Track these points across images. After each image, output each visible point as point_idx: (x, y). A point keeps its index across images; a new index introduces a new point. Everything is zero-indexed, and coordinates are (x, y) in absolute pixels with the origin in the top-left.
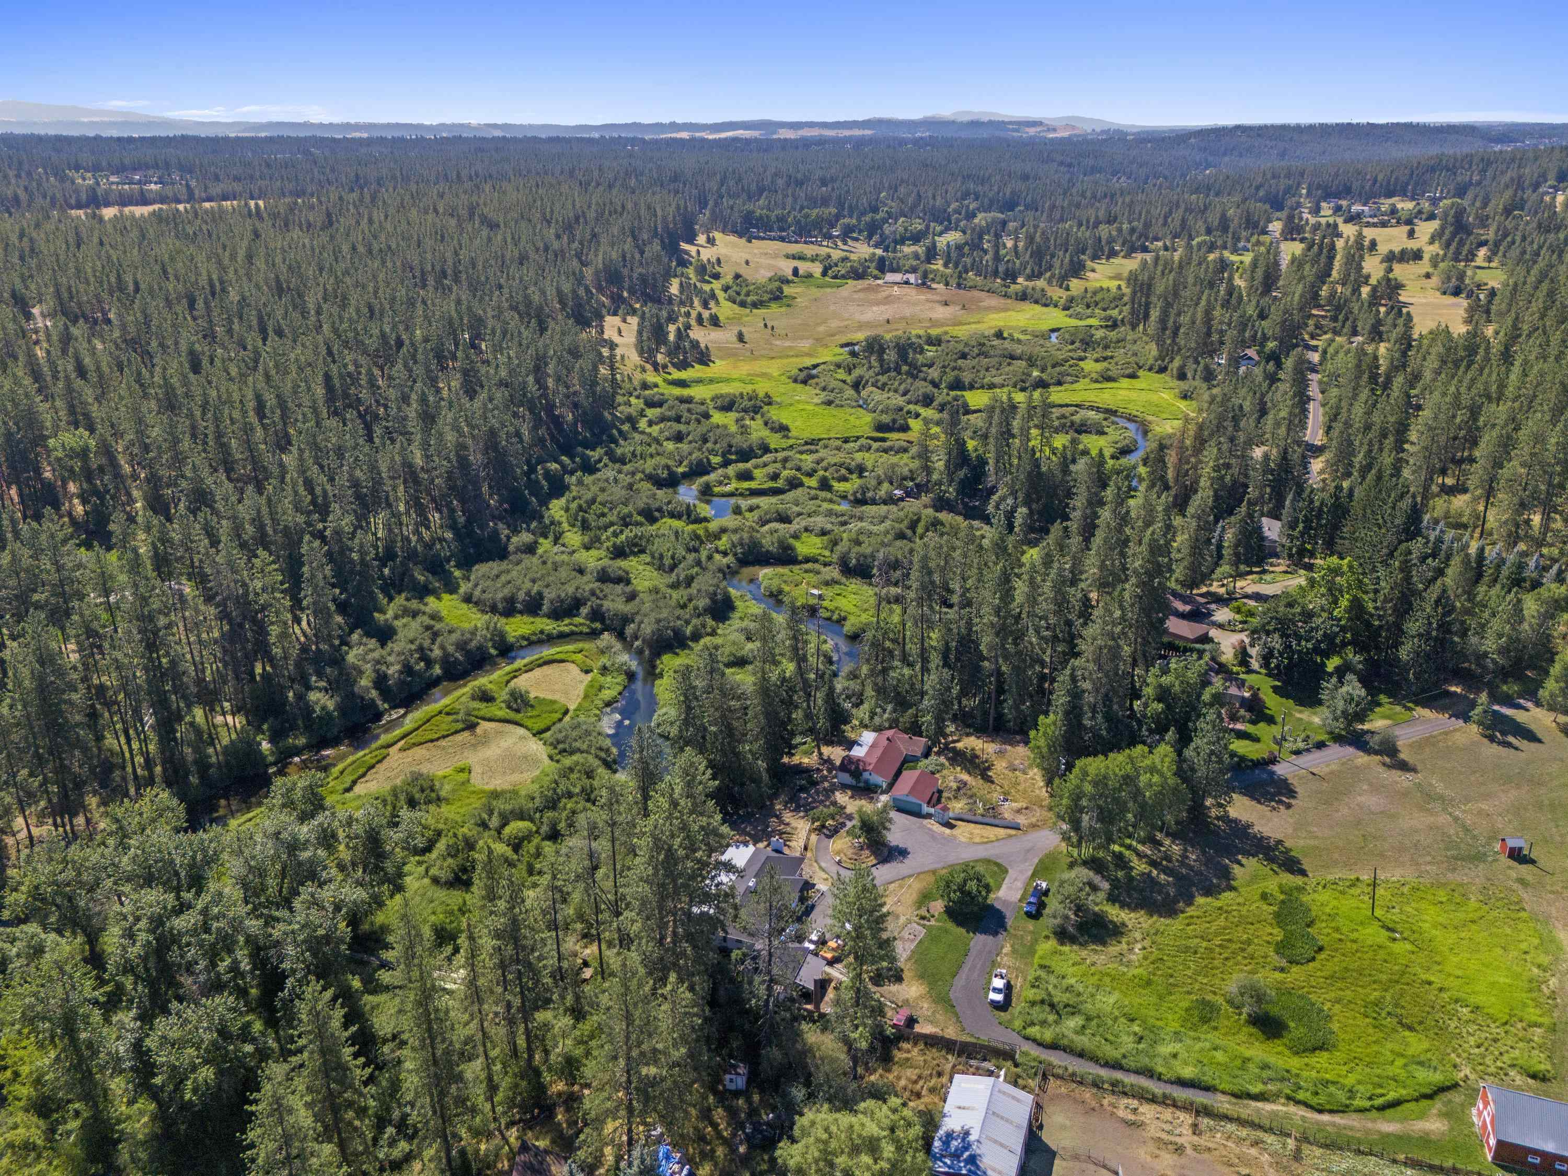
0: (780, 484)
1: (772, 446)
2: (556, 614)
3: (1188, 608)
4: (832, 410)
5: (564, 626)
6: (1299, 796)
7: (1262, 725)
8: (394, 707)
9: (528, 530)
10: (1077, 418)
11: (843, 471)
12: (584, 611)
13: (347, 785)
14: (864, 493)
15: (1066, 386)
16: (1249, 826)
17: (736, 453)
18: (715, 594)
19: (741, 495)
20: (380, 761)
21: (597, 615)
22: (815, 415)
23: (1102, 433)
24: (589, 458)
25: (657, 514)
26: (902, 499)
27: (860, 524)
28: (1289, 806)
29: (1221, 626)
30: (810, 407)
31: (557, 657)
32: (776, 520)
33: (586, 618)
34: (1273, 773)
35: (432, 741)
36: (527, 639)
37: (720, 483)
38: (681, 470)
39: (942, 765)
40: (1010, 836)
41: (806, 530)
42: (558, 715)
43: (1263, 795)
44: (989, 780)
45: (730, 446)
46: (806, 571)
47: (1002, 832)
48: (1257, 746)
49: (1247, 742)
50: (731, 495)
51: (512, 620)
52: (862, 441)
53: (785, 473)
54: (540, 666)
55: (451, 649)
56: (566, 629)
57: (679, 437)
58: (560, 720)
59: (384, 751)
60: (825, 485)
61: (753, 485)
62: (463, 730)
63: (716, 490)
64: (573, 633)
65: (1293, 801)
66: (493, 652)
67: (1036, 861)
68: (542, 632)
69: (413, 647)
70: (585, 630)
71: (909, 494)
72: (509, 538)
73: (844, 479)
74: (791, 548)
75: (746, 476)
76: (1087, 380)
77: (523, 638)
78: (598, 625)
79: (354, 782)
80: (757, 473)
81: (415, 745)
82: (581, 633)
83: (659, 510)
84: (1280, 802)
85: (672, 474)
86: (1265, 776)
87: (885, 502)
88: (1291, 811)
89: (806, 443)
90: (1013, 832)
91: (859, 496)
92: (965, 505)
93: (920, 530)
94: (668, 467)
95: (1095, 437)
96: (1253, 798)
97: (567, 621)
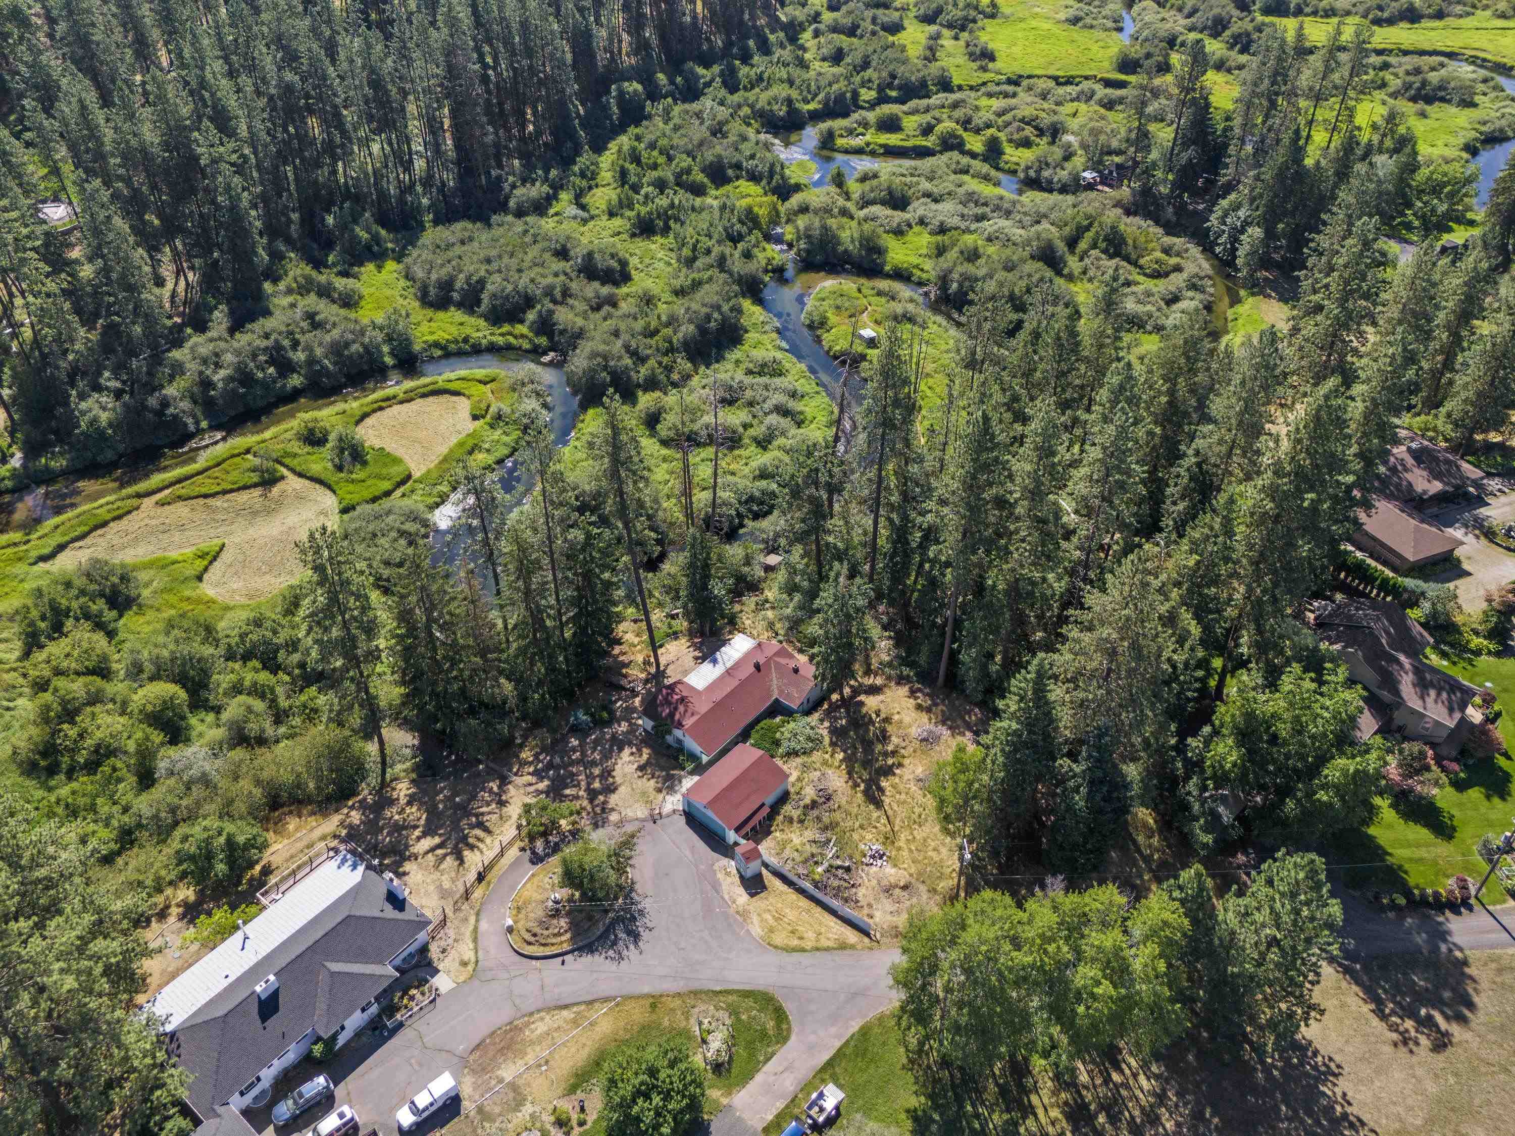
0: (930, 142)
1: (956, 81)
2: (496, 317)
3: (1436, 487)
4: (1076, 33)
5: (496, 336)
6: (1477, 1020)
7: (1475, 794)
8: (213, 428)
9: (546, 180)
10: (1434, 77)
11: (1029, 131)
12: (531, 316)
13: (46, 551)
14: (1039, 171)
15: (1449, 21)
16: (1330, 1073)
17: (900, 88)
18: (708, 318)
19: (873, 153)
20: (119, 518)
21: (545, 326)
22: (1047, 37)
23: (1468, 104)
24: (698, 78)
25: (730, 172)
26: (1090, 187)
27: (1003, 223)
28: (1441, 1043)
29: (1489, 534)
30: (1046, 26)
31: (451, 386)
32: (883, 203)
33: (530, 328)
34: (1442, 935)
35: (206, 496)
36: (443, 348)
37: (851, 132)
38: (812, 106)
39: (816, 742)
40: (843, 946)
41: (922, 222)
42: (386, 485)
43: (1397, 990)
44: (874, 797)
45: (893, 76)
46: (880, 294)
47: (835, 930)
48: (1442, 849)
49: (1422, 833)
50: (859, 151)
51: (441, 315)
52: (1086, 85)
53: (947, 125)
54: (424, 396)
55: (319, 352)
56: (500, 340)
57: (837, 57)
58: (388, 494)
59: (135, 502)
60: (993, 152)
61: (893, 139)
62: (255, 485)
63: (840, 142)
64: (509, 347)
65: (1455, 1029)
66: (389, 360)
67: (855, 1026)
68: (466, 340)
69: (264, 343)
70: (526, 345)
71: (1105, 180)
72: (514, 186)
73: (1026, 143)
74: (880, 251)
75: (891, 125)
76: (1488, 13)
77: (436, 345)
78: (543, 341)
79: (61, 548)
80: (911, 123)
81: (180, 498)
82: (520, 348)
83: (738, 166)
84: (1428, 1023)
85: (792, 111)
86: (1420, 939)
87: (1064, 190)
88: (1439, 1060)
89: (1010, 82)
90: (852, 936)
91: (1032, 173)
92: (1181, 209)
93: (1083, 245)
94: (789, 101)
95: (1453, 110)
96: (1371, 995)
97: (506, 328)
